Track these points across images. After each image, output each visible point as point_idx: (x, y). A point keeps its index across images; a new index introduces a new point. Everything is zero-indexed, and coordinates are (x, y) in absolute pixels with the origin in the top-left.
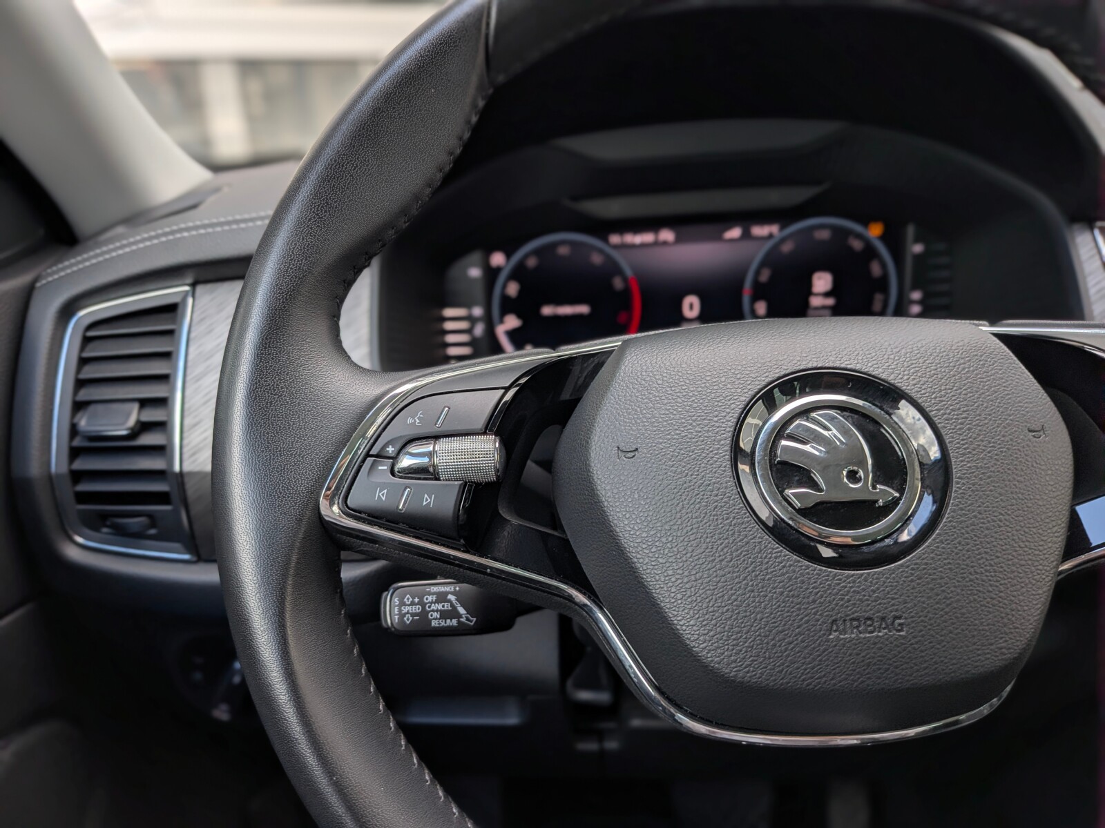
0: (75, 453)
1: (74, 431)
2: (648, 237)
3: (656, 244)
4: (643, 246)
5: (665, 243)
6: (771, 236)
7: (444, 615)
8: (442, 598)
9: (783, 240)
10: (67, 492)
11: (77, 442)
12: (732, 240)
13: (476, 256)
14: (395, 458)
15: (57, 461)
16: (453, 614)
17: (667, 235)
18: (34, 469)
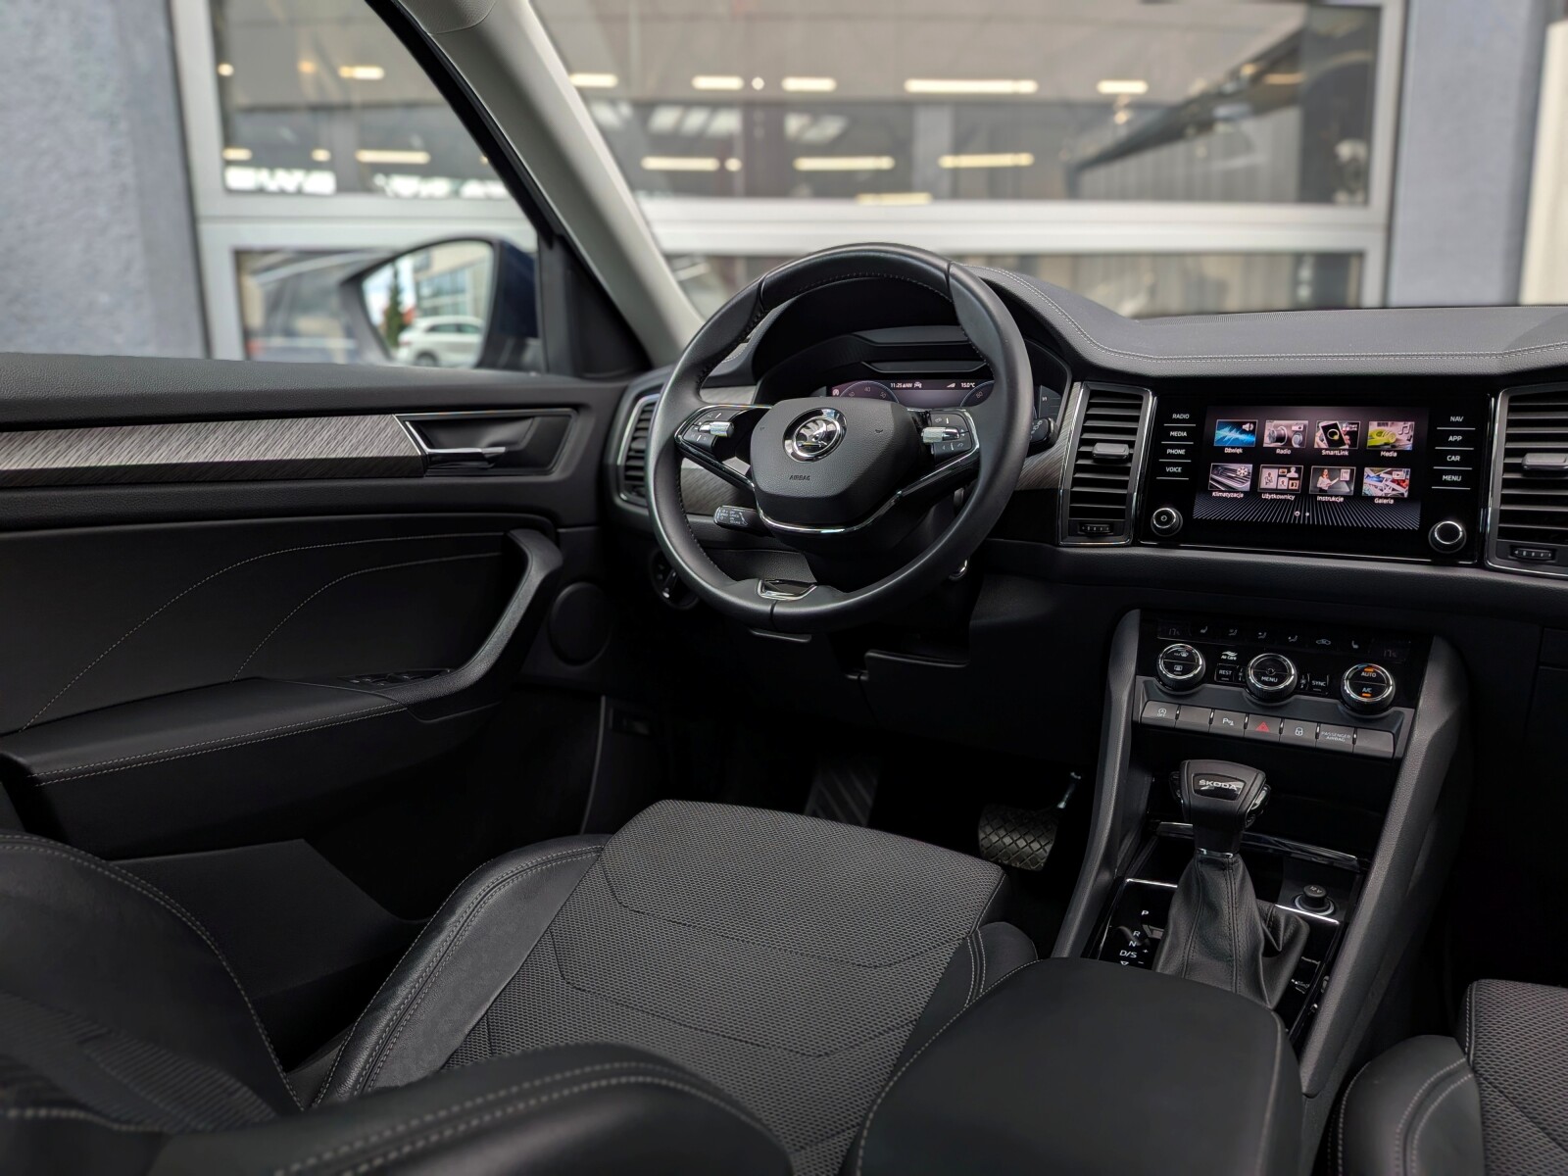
0: (629, 458)
1: (630, 449)
2: (910, 385)
3: (913, 388)
4: (907, 388)
5: (918, 388)
6: (971, 387)
7: (736, 519)
8: (737, 513)
9: (977, 391)
10: (622, 473)
11: (632, 454)
12: (951, 388)
13: (825, 388)
14: (700, 426)
15: (620, 461)
16: (739, 519)
17: (918, 384)
18: (611, 461)
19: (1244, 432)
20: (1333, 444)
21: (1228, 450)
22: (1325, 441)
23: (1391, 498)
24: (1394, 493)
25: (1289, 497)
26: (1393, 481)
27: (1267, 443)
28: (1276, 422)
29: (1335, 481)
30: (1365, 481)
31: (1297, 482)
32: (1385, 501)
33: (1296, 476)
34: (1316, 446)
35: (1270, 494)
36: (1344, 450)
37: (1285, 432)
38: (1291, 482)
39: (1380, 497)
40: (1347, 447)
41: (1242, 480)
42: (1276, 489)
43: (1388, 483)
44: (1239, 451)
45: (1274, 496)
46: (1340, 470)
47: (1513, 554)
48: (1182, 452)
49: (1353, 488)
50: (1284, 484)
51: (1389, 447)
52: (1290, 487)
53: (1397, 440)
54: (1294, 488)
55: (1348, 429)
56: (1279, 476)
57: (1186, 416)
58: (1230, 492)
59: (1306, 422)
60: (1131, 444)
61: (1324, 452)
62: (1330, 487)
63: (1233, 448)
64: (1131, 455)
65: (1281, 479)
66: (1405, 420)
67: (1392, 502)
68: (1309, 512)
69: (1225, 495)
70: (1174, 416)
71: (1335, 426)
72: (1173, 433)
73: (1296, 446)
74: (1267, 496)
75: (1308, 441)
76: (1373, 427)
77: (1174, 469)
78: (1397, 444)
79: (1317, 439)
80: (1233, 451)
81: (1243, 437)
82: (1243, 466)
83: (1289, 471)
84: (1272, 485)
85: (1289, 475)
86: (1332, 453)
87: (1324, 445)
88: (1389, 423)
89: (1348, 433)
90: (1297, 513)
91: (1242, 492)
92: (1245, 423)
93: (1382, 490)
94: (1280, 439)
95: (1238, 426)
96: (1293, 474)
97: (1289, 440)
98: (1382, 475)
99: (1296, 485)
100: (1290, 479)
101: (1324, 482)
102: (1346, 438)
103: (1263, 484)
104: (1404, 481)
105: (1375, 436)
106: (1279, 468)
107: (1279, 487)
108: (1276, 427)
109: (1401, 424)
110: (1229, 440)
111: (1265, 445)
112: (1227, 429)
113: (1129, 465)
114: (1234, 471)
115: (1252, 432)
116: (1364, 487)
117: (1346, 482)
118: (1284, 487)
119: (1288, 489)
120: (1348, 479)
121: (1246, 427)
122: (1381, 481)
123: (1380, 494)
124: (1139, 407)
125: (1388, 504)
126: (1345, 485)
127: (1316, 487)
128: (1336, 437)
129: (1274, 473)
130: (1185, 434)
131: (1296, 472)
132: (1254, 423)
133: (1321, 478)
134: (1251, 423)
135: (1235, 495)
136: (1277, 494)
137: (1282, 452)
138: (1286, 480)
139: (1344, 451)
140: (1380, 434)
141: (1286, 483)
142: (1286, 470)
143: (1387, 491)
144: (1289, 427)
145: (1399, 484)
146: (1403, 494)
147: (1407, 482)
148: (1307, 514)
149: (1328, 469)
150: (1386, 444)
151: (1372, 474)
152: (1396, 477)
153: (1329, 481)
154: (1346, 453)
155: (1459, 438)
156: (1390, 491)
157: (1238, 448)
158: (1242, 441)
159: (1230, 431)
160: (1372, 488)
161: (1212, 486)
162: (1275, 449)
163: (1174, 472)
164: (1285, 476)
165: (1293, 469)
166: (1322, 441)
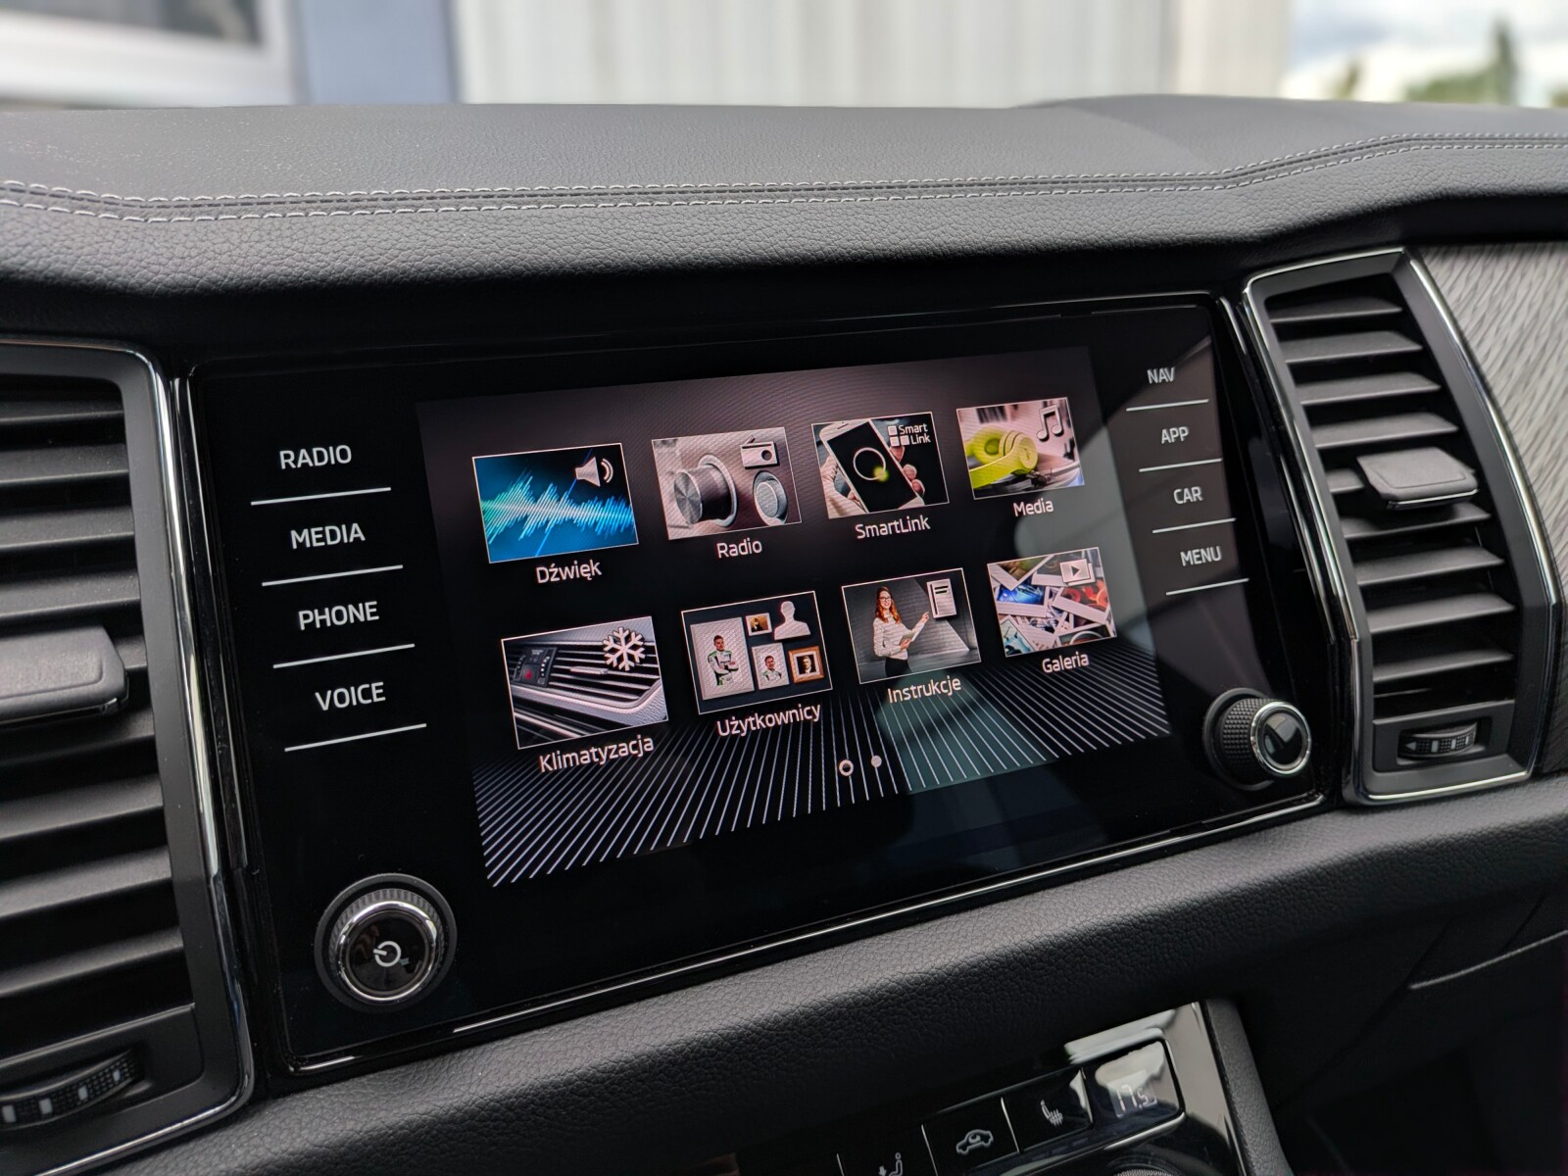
19: (584, 493)
20: (883, 497)
21: (552, 574)
22: (853, 491)
23: (1081, 648)
24: (1083, 629)
25: (802, 714)
26: (1069, 595)
27: (680, 524)
28: (685, 443)
29: (920, 625)
30: (1002, 606)
31: (814, 652)
32: (1068, 663)
33: (802, 629)
34: (833, 514)
35: (742, 714)
36: (915, 513)
37: (727, 476)
38: (794, 656)
39: (1053, 654)
40: (918, 502)
41: (630, 685)
42: (757, 693)
43: (1060, 602)
44: (589, 570)
45: (757, 722)
46: (922, 582)
47: (1404, 753)
48: (365, 612)
49: (975, 642)
50: (774, 670)
51: (1027, 484)
52: (798, 677)
53: (1042, 460)
54: (808, 675)
55: (905, 441)
56: (751, 642)
57: (337, 455)
58: (600, 742)
59: (780, 432)
60: (123, 623)
61: (863, 532)
62: (914, 649)
63: (564, 561)
64: (137, 683)
65: (761, 652)
66: (1044, 393)
67: (1085, 661)
68: (878, 752)
69: (586, 757)
70: (286, 459)
71: (865, 435)
72: (305, 537)
73: (773, 521)
74: (735, 727)
75: (803, 499)
76: (972, 427)
77: (353, 696)
78: (1044, 472)
79: (830, 489)
80: (568, 573)
81: (588, 513)
82: (620, 627)
83: (778, 620)
84: (739, 682)
85: (783, 632)
86: (885, 530)
87: (853, 506)
88: (1007, 406)
89: (911, 454)
90: (845, 767)
91: (646, 731)
92: (581, 458)
93: (1050, 629)
94: (714, 504)
95: (555, 472)
96: (792, 627)
97: (747, 505)
98: (1038, 579)
99: (814, 666)
100: (790, 644)
101: (889, 636)
102: (909, 471)
103: (710, 689)
104: (1094, 587)
105: (982, 456)
106: (742, 612)
107: (763, 685)
108: (690, 459)
109: (1036, 407)
110: (540, 530)
111: (673, 534)
112: (519, 491)
113: (142, 728)
114: (596, 652)
115: (611, 491)
116: (1003, 630)
117: (949, 619)
118: (775, 678)
119: (793, 685)
120: (954, 612)
121: (588, 472)
122: (1040, 601)
123: (1050, 641)
124: (110, 434)
125: (1078, 670)
126: (948, 632)
127: (873, 658)
128: (881, 474)
129: (732, 631)
130: (357, 532)
131: (797, 617)
132: (613, 454)
133: (877, 622)
134: (599, 454)
135: (626, 749)
136: (763, 710)
137: (735, 551)
138: (776, 651)
139: (914, 519)
140: (993, 444)
141: (780, 665)
142: (767, 616)
143: (1065, 628)
144: (730, 455)
145: (1085, 601)
146: (1103, 629)
147: (1103, 588)
148: (876, 761)
149: (891, 587)
150: (1019, 477)
151: (1012, 583)
152: (1074, 580)
153: (901, 630)
154: (923, 523)
155: (1182, 432)
156: (1070, 628)
157: (583, 558)
158: (591, 528)
159: (536, 495)
160: (1024, 627)
161: (530, 732)
162: (707, 542)
163: (355, 710)
164: (769, 639)
165: (788, 609)
166: (845, 492)
